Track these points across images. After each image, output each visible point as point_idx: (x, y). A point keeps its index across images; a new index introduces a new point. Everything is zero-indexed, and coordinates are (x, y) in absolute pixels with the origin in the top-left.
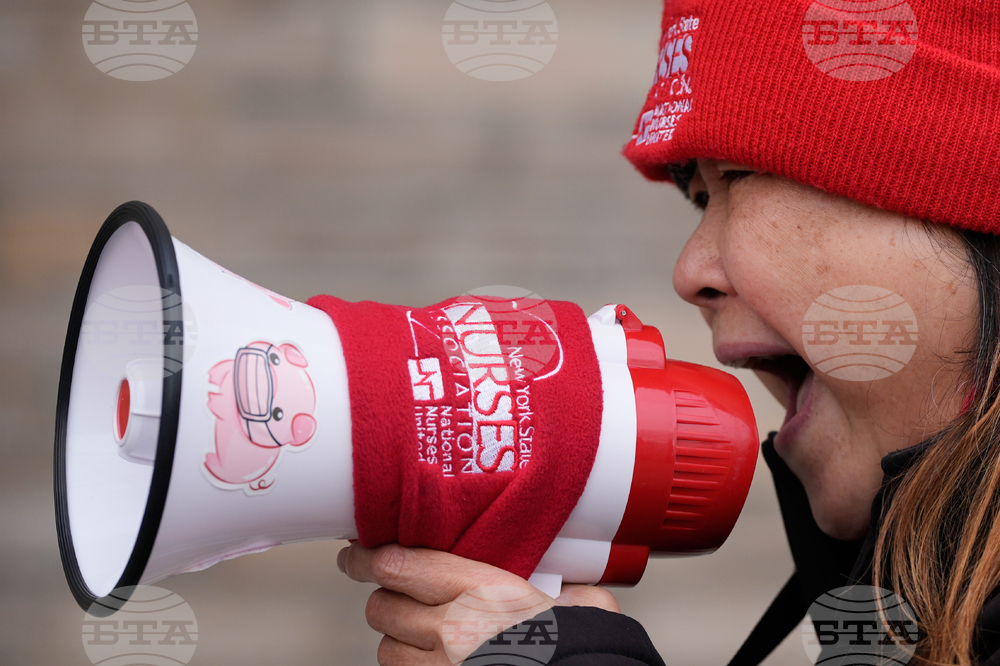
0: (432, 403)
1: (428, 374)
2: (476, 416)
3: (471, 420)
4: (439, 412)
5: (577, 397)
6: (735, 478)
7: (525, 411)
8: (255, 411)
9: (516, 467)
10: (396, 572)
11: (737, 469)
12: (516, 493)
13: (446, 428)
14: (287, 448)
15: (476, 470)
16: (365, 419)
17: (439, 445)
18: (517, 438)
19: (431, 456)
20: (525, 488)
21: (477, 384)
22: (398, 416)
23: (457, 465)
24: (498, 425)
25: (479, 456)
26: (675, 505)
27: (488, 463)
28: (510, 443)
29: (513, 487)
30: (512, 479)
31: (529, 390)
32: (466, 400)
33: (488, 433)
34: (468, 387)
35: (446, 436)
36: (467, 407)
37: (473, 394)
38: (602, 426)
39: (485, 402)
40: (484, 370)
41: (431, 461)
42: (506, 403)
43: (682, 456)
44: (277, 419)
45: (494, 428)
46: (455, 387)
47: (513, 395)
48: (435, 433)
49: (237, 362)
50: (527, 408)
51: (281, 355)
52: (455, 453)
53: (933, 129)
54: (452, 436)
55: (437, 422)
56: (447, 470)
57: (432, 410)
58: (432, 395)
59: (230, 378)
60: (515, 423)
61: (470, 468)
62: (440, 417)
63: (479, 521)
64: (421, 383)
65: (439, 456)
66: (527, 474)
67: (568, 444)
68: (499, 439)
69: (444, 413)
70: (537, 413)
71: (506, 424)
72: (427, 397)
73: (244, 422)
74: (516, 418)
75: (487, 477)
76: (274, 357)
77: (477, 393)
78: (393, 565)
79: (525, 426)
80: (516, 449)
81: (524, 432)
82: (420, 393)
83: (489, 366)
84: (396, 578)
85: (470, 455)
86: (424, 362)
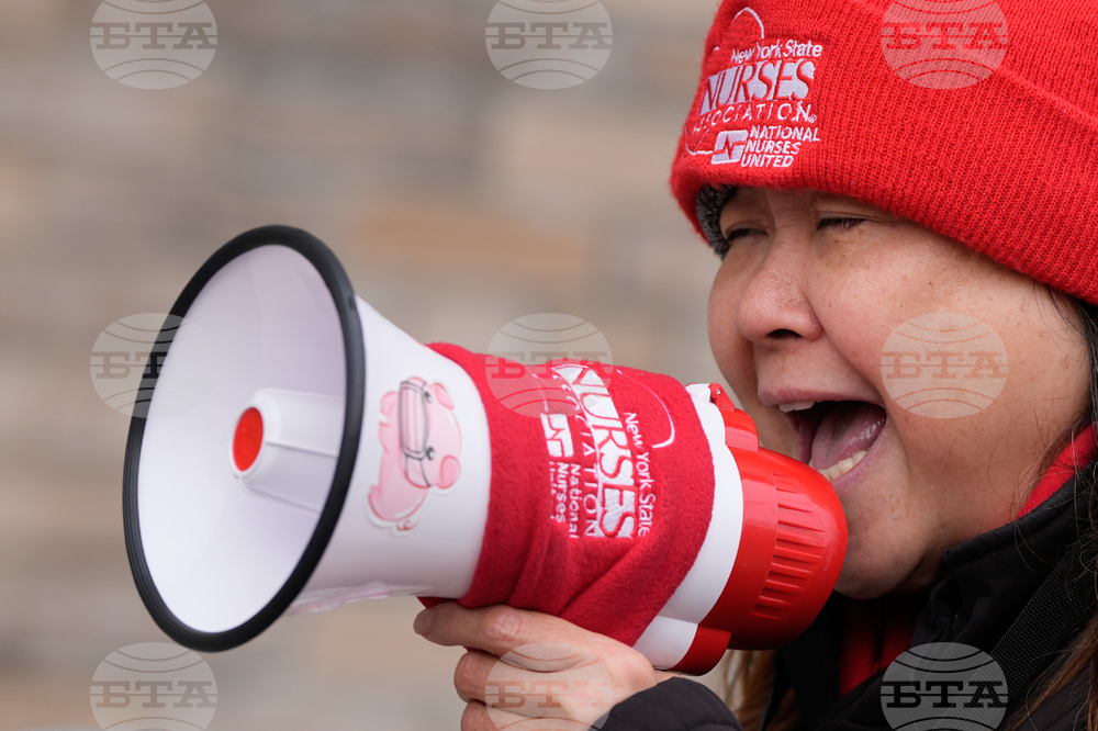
0: (564, 460)
1: (558, 431)
2: (602, 479)
3: (596, 481)
4: (569, 469)
5: (693, 469)
6: (826, 569)
7: (645, 478)
8: (413, 447)
9: (635, 535)
10: (512, 634)
11: (829, 560)
12: (638, 560)
13: (574, 487)
14: (434, 489)
15: (599, 533)
16: (506, 470)
17: (567, 503)
18: (637, 504)
19: (560, 514)
20: (647, 556)
21: (601, 445)
22: (537, 471)
23: (581, 526)
24: (621, 489)
25: (602, 519)
26: (770, 590)
27: (610, 528)
28: (631, 509)
29: (634, 554)
30: (632, 546)
31: (649, 457)
32: (592, 461)
33: (612, 495)
34: (593, 447)
35: (574, 495)
36: (592, 467)
37: (598, 455)
38: (715, 501)
39: (609, 463)
40: (605, 433)
41: (560, 519)
42: (627, 466)
43: (783, 541)
44: (430, 458)
45: (617, 492)
46: (582, 446)
47: (634, 460)
48: (565, 491)
49: (400, 394)
50: (647, 475)
51: (432, 393)
52: (581, 513)
53: (1084, 198)
54: (580, 495)
55: (568, 479)
56: (573, 529)
57: (563, 467)
58: (563, 451)
59: (395, 410)
60: (636, 489)
61: (592, 531)
62: (570, 475)
63: (595, 586)
64: (552, 439)
65: (567, 514)
66: (650, 541)
67: (685, 515)
68: (621, 503)
69: (573, 471)
70: (659, 481)
71: (628, 488)
72: (560, 454)
73: (404, 457)
74: (637, 485)
75: (608, 542)
76: (427, 395)
77: (602, 455)
78: (509, 627)
79: (646, 491)
80: (636, 515)
81: (644, 499)
82: (554, 449)
83: (610, 429)
84: (511, 640)
85: (593, 517)
86: (553, 417)
